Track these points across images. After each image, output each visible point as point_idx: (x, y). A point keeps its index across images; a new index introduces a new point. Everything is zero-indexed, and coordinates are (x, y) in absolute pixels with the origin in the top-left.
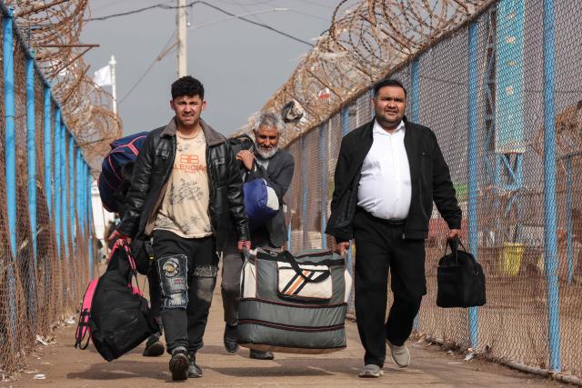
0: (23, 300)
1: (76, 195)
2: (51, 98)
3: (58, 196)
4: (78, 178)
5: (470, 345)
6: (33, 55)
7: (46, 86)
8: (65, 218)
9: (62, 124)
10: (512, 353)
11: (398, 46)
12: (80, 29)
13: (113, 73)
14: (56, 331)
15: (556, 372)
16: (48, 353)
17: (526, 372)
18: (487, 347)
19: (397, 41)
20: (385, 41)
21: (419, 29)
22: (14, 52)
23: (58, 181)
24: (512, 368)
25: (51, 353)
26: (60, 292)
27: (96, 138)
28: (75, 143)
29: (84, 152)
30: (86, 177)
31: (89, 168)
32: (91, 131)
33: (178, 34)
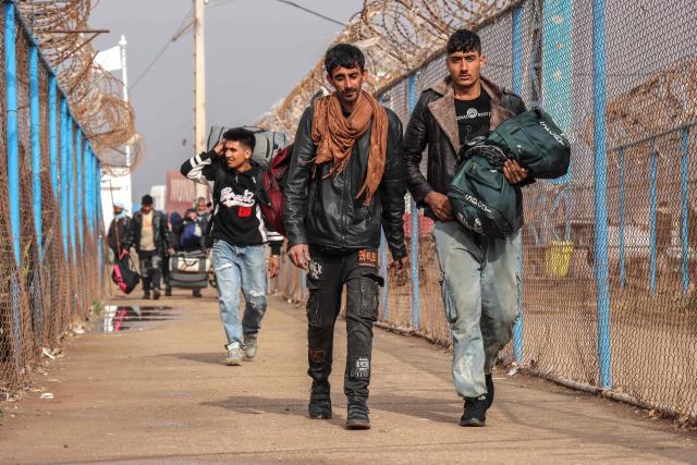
0: (28, 312)
1: (84, 191)
2: (57, 87)
3: (65, 195)
4: (87, 173)
5: (514, 360)
6: (37, 42)
7: (51, 75)
8: (72, 217)
9: (68, 114)
10: (560, 367)
11: (435, 31)
12: (87, 13)
13: (124, 54)
14: (64, 342)
15: (606, 389)
16: (55, 368)
17: (574, 389)
18: (533, 361)
19: (435, 26)
20: (422, 25)
21: (459, 13)
22: (16, 40)
23: (64, 178)
24: (559, 384)
25: (58, 369)
26: (68, 299)
27: (106, 129)
28: (83, 134)
29: (92, 144)
30: (94, 171)
31: (98, 161)
32: (100, 123)
33: (195, 12)
